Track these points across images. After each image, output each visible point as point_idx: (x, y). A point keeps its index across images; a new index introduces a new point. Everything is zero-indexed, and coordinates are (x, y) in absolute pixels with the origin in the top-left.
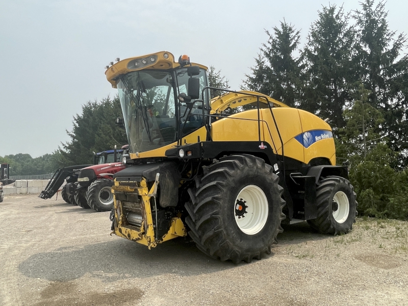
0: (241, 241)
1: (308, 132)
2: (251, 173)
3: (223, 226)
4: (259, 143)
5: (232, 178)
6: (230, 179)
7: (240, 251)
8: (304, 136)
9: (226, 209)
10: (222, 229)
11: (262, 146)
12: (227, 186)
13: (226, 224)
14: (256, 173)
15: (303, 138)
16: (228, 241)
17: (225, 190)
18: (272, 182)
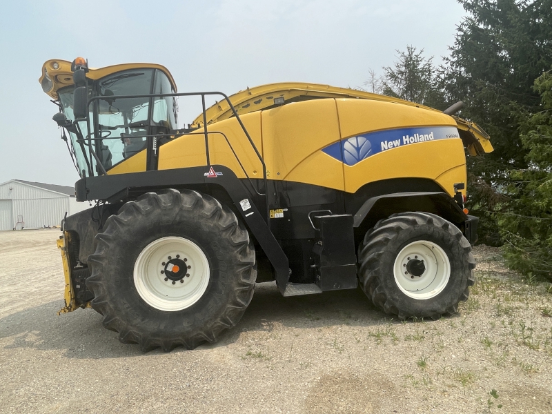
0: (143, 320)
1: (357, 136)
2: (165, 218)
3: (108, 297)
4: (207, 169)
5: (126, 228)
6: (122, 230)
7: (140, 334)
8: (347, 145)
9: (112, 273)
10: (106, 301)
11: (210, 174)
12: (115, 240)
13: (114, 294)
14: (178, 218)
15: (342, 149)
16: (117, 317)
17: (111, 245)
18: (217, 231)
